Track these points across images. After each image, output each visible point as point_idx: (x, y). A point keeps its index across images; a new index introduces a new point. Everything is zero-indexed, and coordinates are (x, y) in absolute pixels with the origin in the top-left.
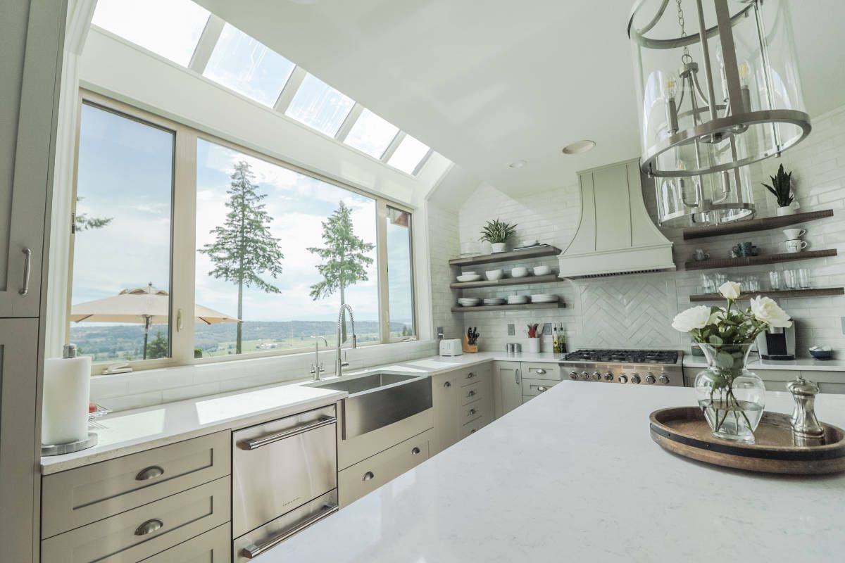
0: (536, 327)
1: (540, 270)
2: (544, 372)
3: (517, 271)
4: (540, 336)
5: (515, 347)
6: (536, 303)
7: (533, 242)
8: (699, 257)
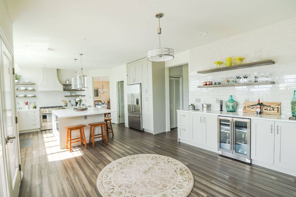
0: (27, 103)
1: (30, 88)
2: (34, 112)
3: (23, 88)
4: (29, 105)
5: (20, 108)
6: (28, 97)
7: (29, 81)
8: (66, 89)
